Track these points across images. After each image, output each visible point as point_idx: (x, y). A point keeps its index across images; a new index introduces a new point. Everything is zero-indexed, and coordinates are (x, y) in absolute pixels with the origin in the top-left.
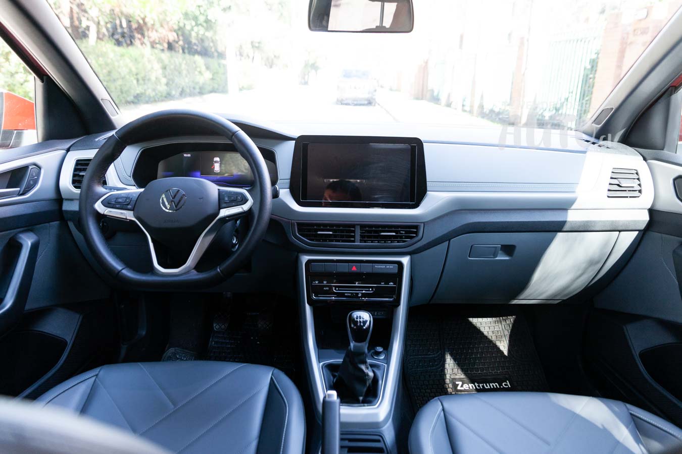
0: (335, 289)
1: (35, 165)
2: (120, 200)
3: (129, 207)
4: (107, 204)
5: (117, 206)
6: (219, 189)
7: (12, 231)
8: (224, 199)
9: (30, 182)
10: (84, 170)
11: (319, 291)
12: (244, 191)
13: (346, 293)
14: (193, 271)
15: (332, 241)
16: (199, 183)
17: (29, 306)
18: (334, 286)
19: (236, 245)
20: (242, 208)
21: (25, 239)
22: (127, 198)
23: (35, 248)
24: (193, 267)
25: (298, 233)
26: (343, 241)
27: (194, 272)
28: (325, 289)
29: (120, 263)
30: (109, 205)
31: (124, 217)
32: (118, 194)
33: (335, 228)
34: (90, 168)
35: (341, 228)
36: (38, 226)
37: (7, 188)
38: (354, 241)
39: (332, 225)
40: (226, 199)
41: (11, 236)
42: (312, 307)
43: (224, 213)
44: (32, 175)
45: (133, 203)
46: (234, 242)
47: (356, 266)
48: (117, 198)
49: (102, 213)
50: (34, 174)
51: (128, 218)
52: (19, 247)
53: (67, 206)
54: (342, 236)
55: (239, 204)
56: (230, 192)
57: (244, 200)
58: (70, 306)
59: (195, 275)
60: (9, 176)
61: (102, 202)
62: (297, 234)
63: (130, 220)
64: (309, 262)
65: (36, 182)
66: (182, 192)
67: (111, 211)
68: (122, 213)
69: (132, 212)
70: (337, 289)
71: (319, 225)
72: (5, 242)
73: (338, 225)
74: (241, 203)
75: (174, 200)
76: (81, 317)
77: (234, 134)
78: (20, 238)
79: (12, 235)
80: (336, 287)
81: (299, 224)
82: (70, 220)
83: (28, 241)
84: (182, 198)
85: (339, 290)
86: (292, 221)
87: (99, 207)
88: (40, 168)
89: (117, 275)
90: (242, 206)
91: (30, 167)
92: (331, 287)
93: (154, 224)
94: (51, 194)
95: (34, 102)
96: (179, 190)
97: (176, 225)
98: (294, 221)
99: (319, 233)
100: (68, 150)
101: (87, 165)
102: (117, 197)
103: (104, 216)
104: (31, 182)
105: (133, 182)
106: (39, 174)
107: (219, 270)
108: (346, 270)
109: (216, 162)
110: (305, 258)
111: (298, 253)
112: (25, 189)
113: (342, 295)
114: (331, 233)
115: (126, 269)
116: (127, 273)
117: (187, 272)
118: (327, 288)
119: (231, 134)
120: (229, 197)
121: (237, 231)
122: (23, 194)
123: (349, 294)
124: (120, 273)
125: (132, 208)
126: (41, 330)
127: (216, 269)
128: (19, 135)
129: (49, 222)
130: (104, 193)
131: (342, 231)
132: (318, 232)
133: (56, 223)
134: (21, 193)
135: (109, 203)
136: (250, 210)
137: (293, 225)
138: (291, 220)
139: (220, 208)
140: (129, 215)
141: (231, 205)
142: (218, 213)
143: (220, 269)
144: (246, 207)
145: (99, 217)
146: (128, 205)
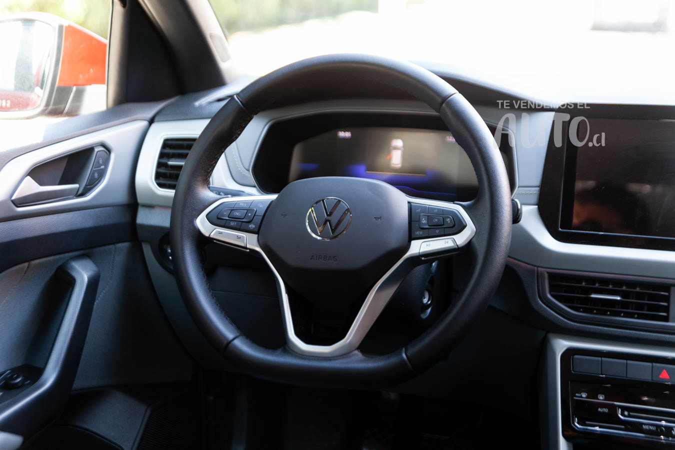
0: (623, 414)
1: (103, 145)
2: (237, 214)
3: (252, 226)
4: (216, 219)
5: (232, 224)
6: (409, 203)
7: (62, 256)
8: (419, 221)
9: (93, 174)
10: (183, 156)
11: (588, 413)
12: (457, 208)
13: (645, 424)
14: (356, 352)
15: (618, 314)
16: (375, 189)
17: (79, 384)
18: (620, 407)
19: (427, 306)
20: (454, 241)
21: (81, 270)
22: (248, 210)
23: (93, 285)
24: (357, 345)
25: (550, 292)
26: (641, 317)
27: (358, 354)
28: (600, 410)
29: (230, 325)
30: (219, 222)
31: (242, 244)
32: (236, 203)
33: (624, 288)
34: (194, 154)
35: (638, 289)
36: (98, 249)
37: (60, 184)
38: (666, 319)
39: (618, 283)
40: (424, 221)
41: (58, 265)
42: (571, 445)
43: (418, 247)
44: (98, 162)
45: (258, 219)
46: (425, 301)
47: (668, 370)
48: (232, 210)
49: (207, 235)
50: (101, 162)
51: (248, 246)
52: (70, 283)
53: (144, 218)
54: (640, 307)
55: (447, 232)
56: (431, 209)
57: (458, 226)
58: (135, 390)
59: (359, 362)
60: (64, 164)
61: (207, 216)
62: (549, 296)
63: (252, 251)
64: (569, 354)
65: (102, 174)
66: (345, 205)
67: (221, 233)
68: (239, 238)
69: (256, 236)
70: (626, 413)
71: (591, 280)
72: (51, 272)
73: (632, 284)
74: (450, 230)
75: (329, 218)
76: (149, 411)
77: (445, 100)
78: (73, 268)
79: (60, 264)
80: (624, 409)
81: (553, 277)
82: (147, 241)
83: (83, 273)
84: (345, 214)
85: (629, 416)
86: (539, 269)
87: (202, 224)
88: (108, 150)
89: (224, 349)
90: (454, 237)
91: (96, 150)
92: (613, 409)
93: (292, 260)
94: (121, 196)
95: (107, 42)
96: (339, 201)
97: (332, 265)
98: (543, 269)
99: (593, 296)
100: (151, 121)
101: (189, 147)
102: (233, 208)
103: (209, 240)
104: (96, 175)
105: (253, 181)
106: (106, 162)
107: (404, 356)
108: (647, 377)
109: (396, 148)
110: (561, 345)
111: (548, 332)
112: (86, 185)
113: (637, 427)
114: (619, 298)
115: (241, 337)
116: (242, 346)
117: (345, 354)
118: (606, 410)
119: (440, 100)
120: (429, 218)
121: (431, 281)
122: (82, 195)
123: (651, 428)
124: (230, 345)
125: (256, 230)
126: (86, 426)
127: (400, 353)
128: (79, 95)
129: (114, 243)
130: (212, 200)
131: (640, 296)
132: (591, 293)
133: (124, 246)
134: (80, 192)
135: (218, 218)
136: (469, 245)
137: (539, 276)
138: (538, 267)
139: (411, 237)
140: (250, 241)
141: (431, 232)
142: (407, 247)
143: (406, 355)
144: (461, 239)
145: (203, 243)
146: (249, 222)
